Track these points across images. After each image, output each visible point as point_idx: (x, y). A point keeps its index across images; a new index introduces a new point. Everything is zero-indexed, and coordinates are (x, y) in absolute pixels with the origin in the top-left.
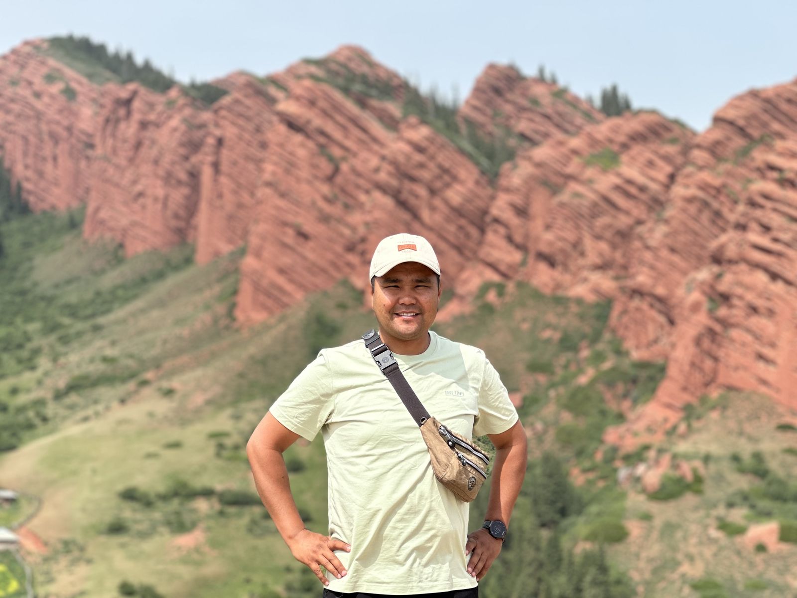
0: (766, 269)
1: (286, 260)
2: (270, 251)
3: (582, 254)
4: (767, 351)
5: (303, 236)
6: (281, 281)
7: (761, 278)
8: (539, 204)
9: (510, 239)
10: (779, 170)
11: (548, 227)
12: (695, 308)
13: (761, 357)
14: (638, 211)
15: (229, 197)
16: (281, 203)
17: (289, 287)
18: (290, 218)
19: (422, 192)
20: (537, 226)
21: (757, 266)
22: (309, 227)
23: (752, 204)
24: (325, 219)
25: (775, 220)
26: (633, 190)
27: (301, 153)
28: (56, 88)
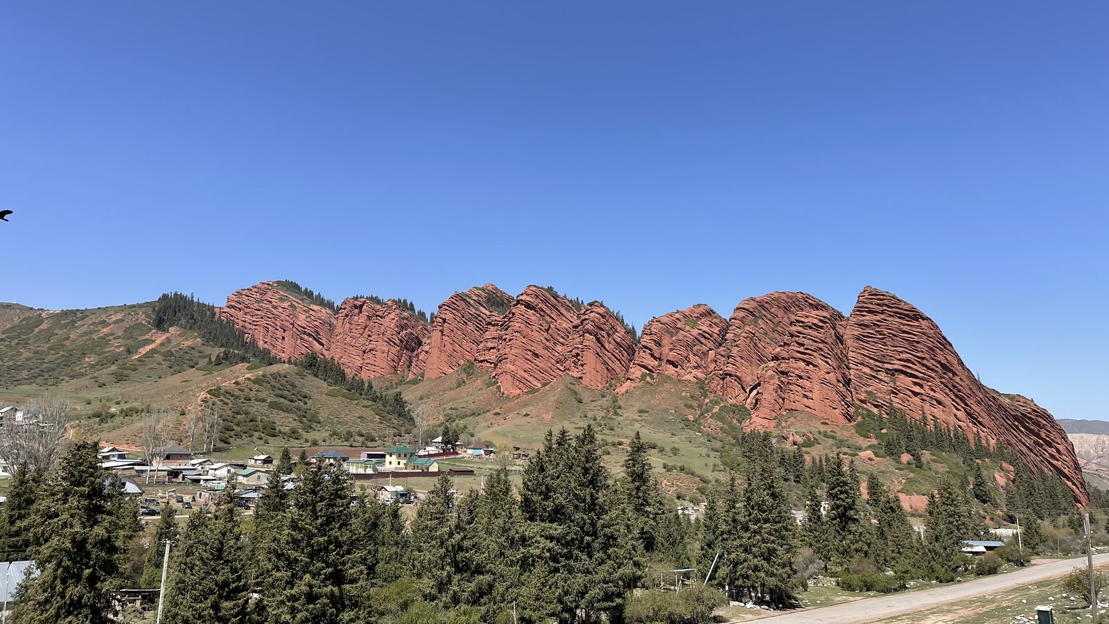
0: (804, 361)
1: (527, 366)
2: (519, 362)
3: (689, 361)
4: (808, 394)
5: (537, 355)
6: (526, 375)
7: (802, 364)
8: (666, 341)
9: (652, 356)
10: (803, 322)
11: (671, 350)
12: (772, 377)
13: (806, 396)
14: (710, 345)
15: (449, 347)
16: (524, 340)
17: (530, 378)
18: (529, 347)
19: (605, 335)
20: (666, 350)
21: (797, 359)
22: (540, 351)
23: (792, 336)
24: (547, 348)
25: (806, 341)
26: (707, 336)
27: (533, 318)
28: (286, 305)
